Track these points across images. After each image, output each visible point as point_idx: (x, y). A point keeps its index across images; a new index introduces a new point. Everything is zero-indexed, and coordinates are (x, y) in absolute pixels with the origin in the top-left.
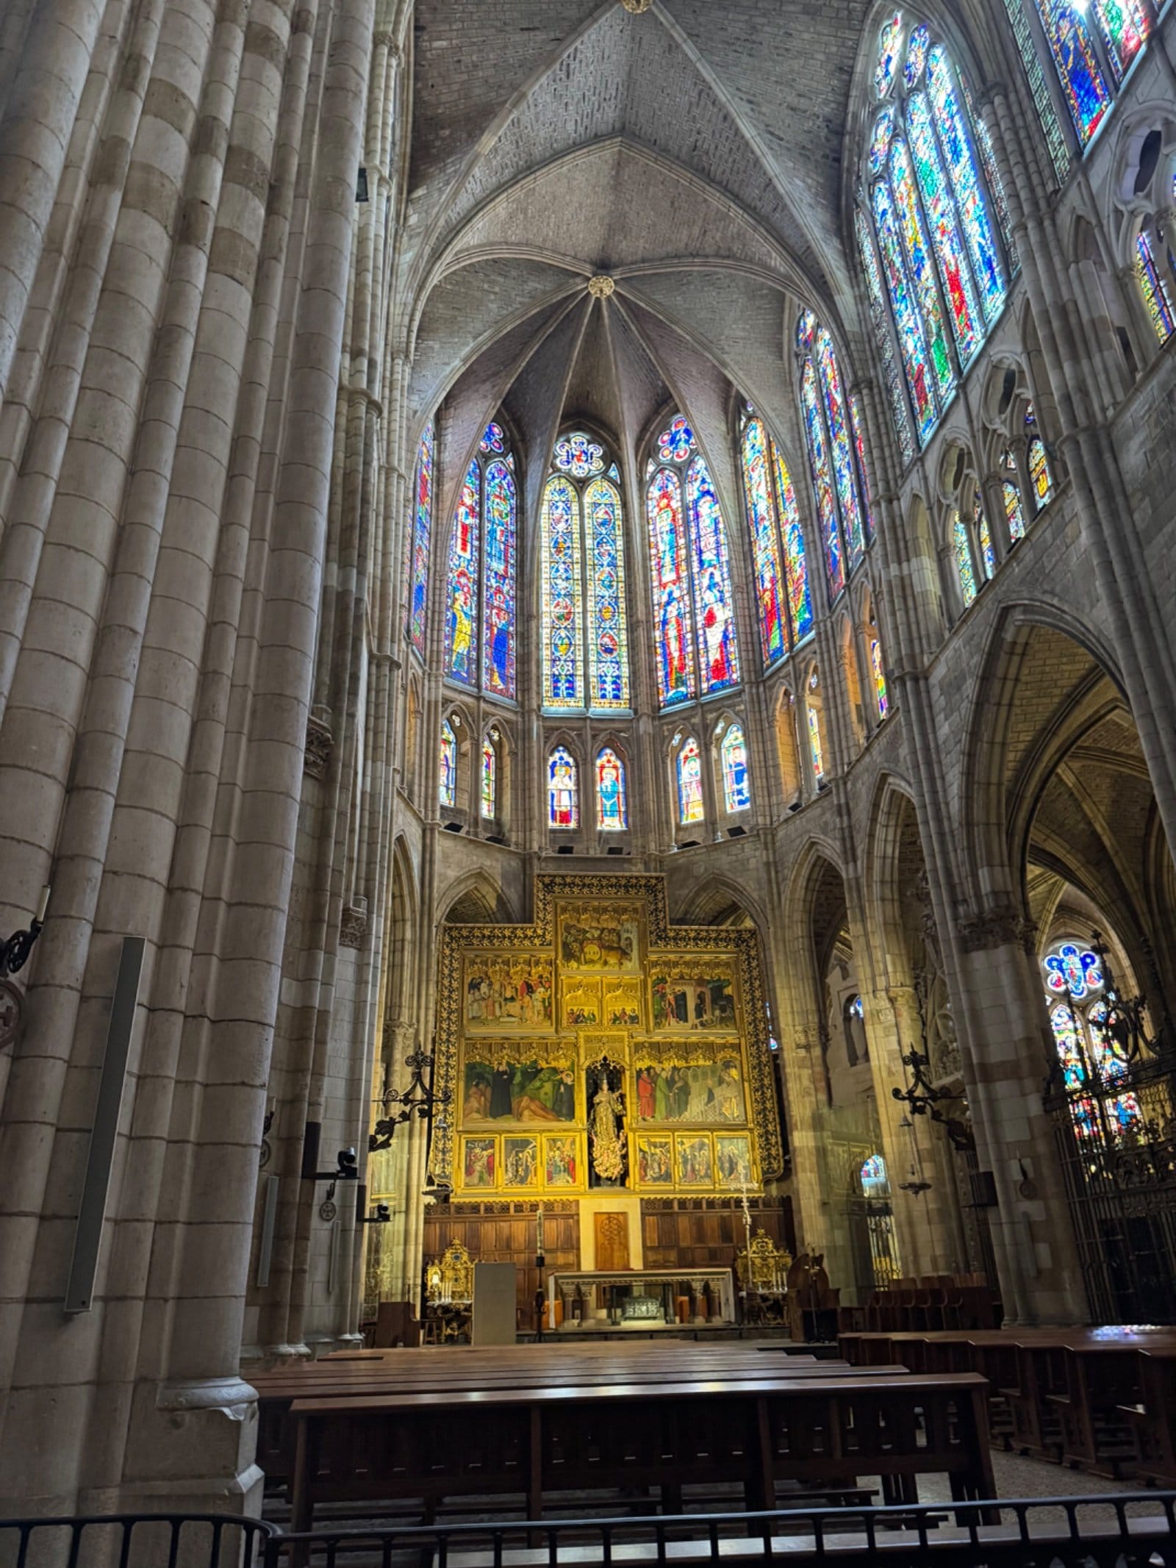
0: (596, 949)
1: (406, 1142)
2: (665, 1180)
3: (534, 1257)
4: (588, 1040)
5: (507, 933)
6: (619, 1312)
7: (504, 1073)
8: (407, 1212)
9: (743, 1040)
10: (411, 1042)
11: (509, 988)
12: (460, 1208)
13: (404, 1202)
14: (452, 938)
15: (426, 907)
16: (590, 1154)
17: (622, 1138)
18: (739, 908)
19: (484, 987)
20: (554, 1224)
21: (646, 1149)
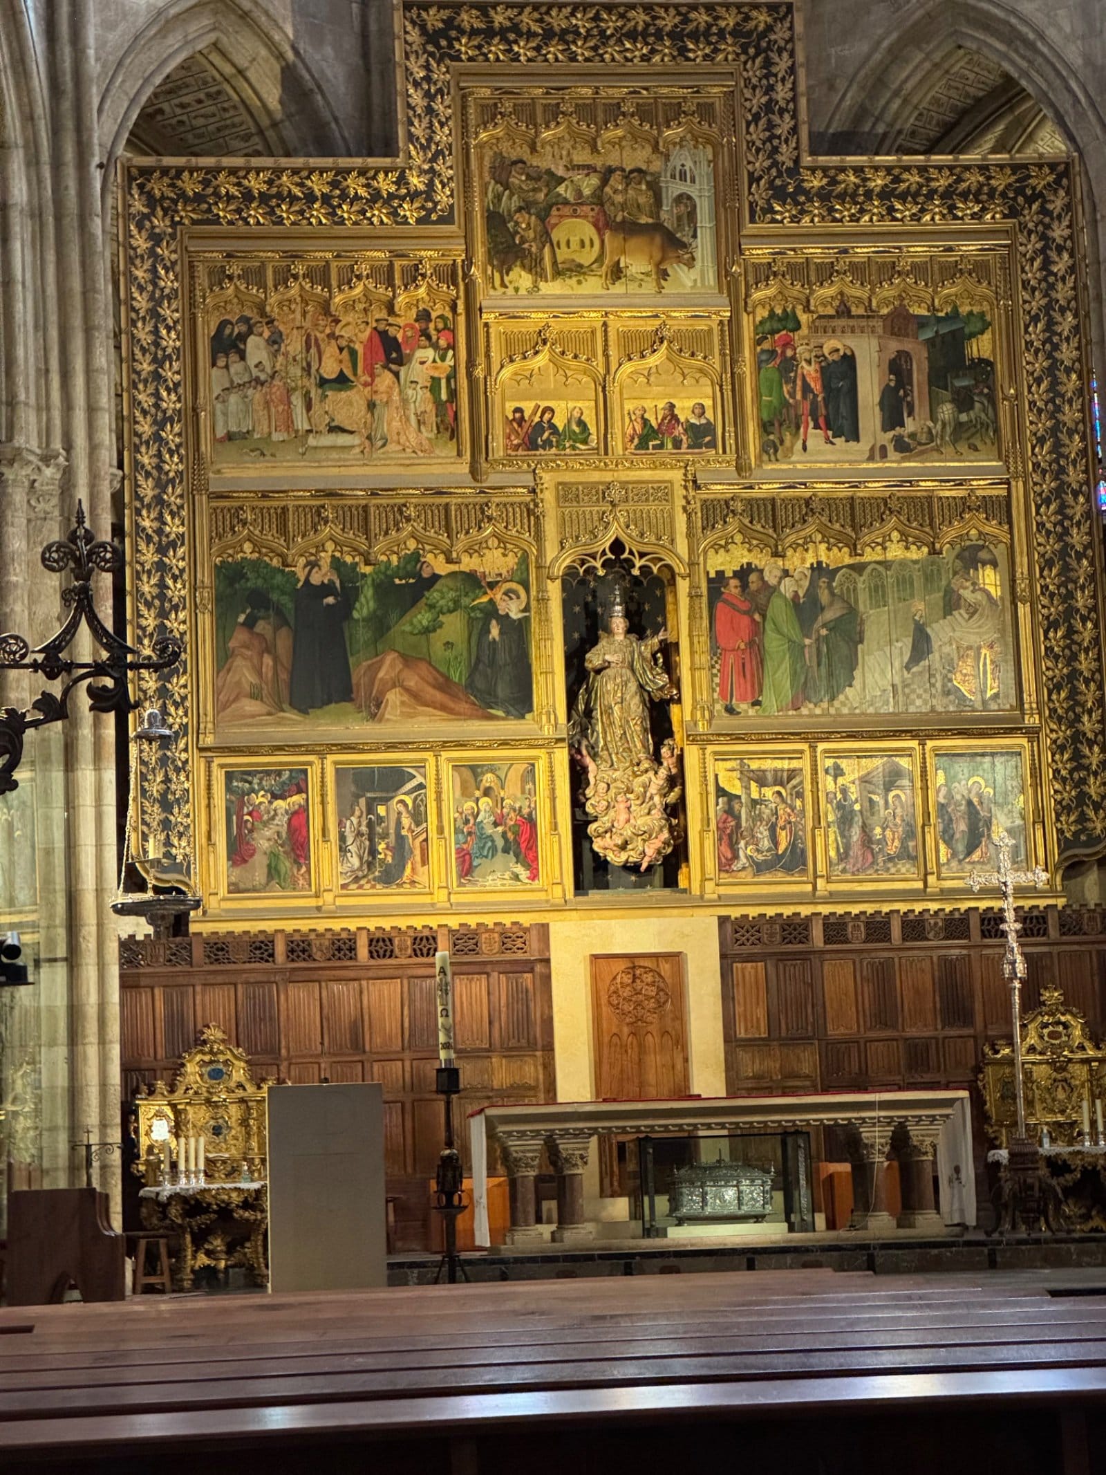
0: (589, 231)
1: (58, 776)
2: (789, 869)
3: (430, 1070)
4: (567, 493)
5: (318, 185)
6: (662, 1203)
7: (327, 589)
8: (72, 960)
9: (1018, 488)
10: (51, 505)
11: (330, 351)
12: (219, 948)
13: (61, 933)
14: (151, 202)
15: (67, 105)
16: (577, 803)
17: (668, 761)
18: (1022, 95)
19: (256, 349)
20: (478, 986)
21: (735, 788)
